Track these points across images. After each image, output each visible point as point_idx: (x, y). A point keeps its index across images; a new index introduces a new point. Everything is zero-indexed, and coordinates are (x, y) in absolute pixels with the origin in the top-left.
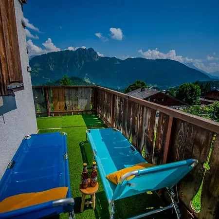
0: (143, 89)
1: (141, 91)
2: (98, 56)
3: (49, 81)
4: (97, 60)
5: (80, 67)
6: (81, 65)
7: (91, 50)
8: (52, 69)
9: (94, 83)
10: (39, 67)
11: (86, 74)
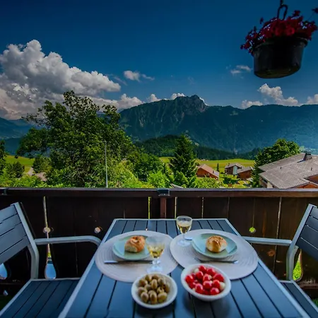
0: (308, 156)
1: (305, 159)
2: (204, 106)
3: (137, 140)
4: (202, 111)
5: (178, 122)
6: (180, 119)
7: (195, 98)
8: (142, 125)
9: (196, 144)
10: (127, 123)
11: (187, 131)
